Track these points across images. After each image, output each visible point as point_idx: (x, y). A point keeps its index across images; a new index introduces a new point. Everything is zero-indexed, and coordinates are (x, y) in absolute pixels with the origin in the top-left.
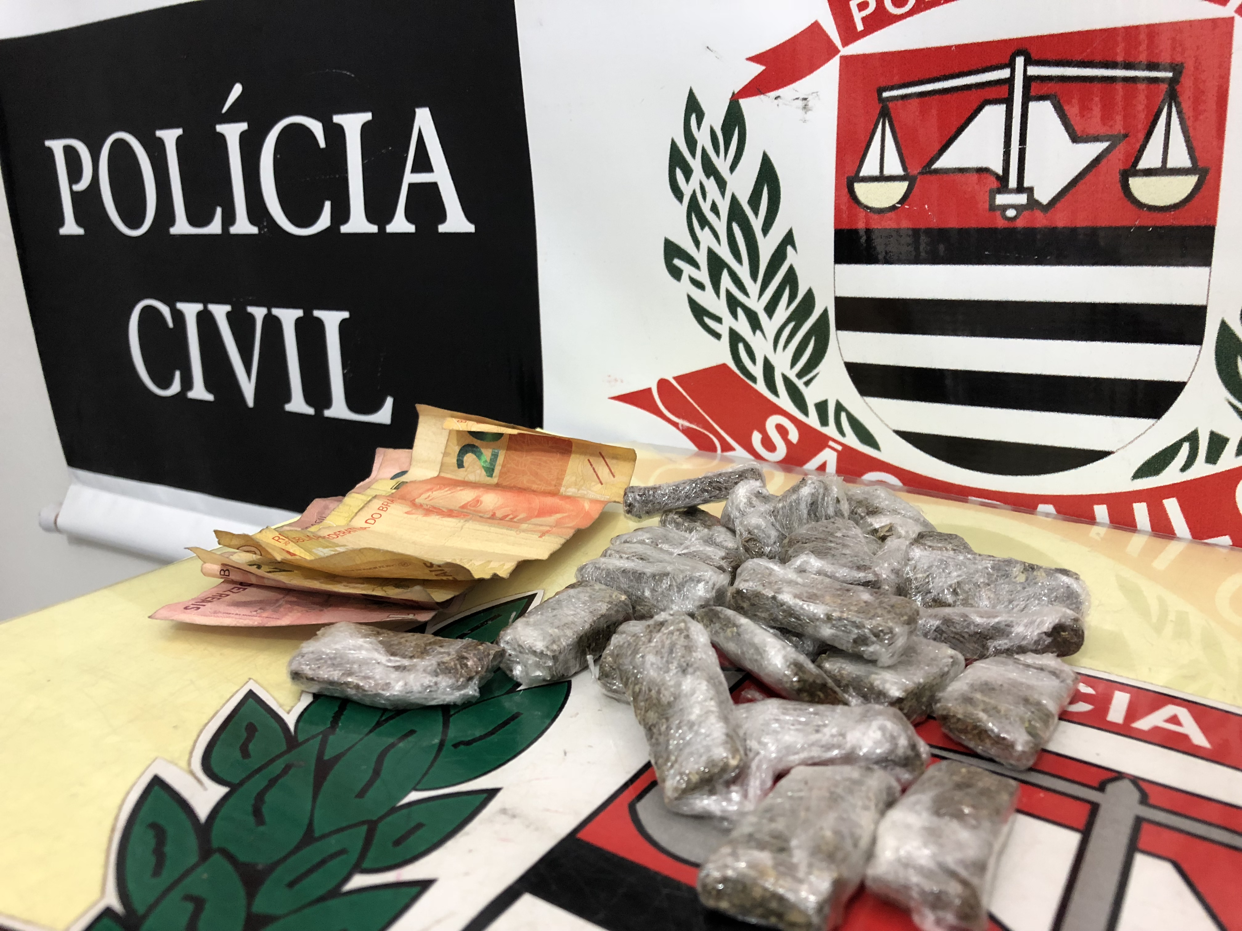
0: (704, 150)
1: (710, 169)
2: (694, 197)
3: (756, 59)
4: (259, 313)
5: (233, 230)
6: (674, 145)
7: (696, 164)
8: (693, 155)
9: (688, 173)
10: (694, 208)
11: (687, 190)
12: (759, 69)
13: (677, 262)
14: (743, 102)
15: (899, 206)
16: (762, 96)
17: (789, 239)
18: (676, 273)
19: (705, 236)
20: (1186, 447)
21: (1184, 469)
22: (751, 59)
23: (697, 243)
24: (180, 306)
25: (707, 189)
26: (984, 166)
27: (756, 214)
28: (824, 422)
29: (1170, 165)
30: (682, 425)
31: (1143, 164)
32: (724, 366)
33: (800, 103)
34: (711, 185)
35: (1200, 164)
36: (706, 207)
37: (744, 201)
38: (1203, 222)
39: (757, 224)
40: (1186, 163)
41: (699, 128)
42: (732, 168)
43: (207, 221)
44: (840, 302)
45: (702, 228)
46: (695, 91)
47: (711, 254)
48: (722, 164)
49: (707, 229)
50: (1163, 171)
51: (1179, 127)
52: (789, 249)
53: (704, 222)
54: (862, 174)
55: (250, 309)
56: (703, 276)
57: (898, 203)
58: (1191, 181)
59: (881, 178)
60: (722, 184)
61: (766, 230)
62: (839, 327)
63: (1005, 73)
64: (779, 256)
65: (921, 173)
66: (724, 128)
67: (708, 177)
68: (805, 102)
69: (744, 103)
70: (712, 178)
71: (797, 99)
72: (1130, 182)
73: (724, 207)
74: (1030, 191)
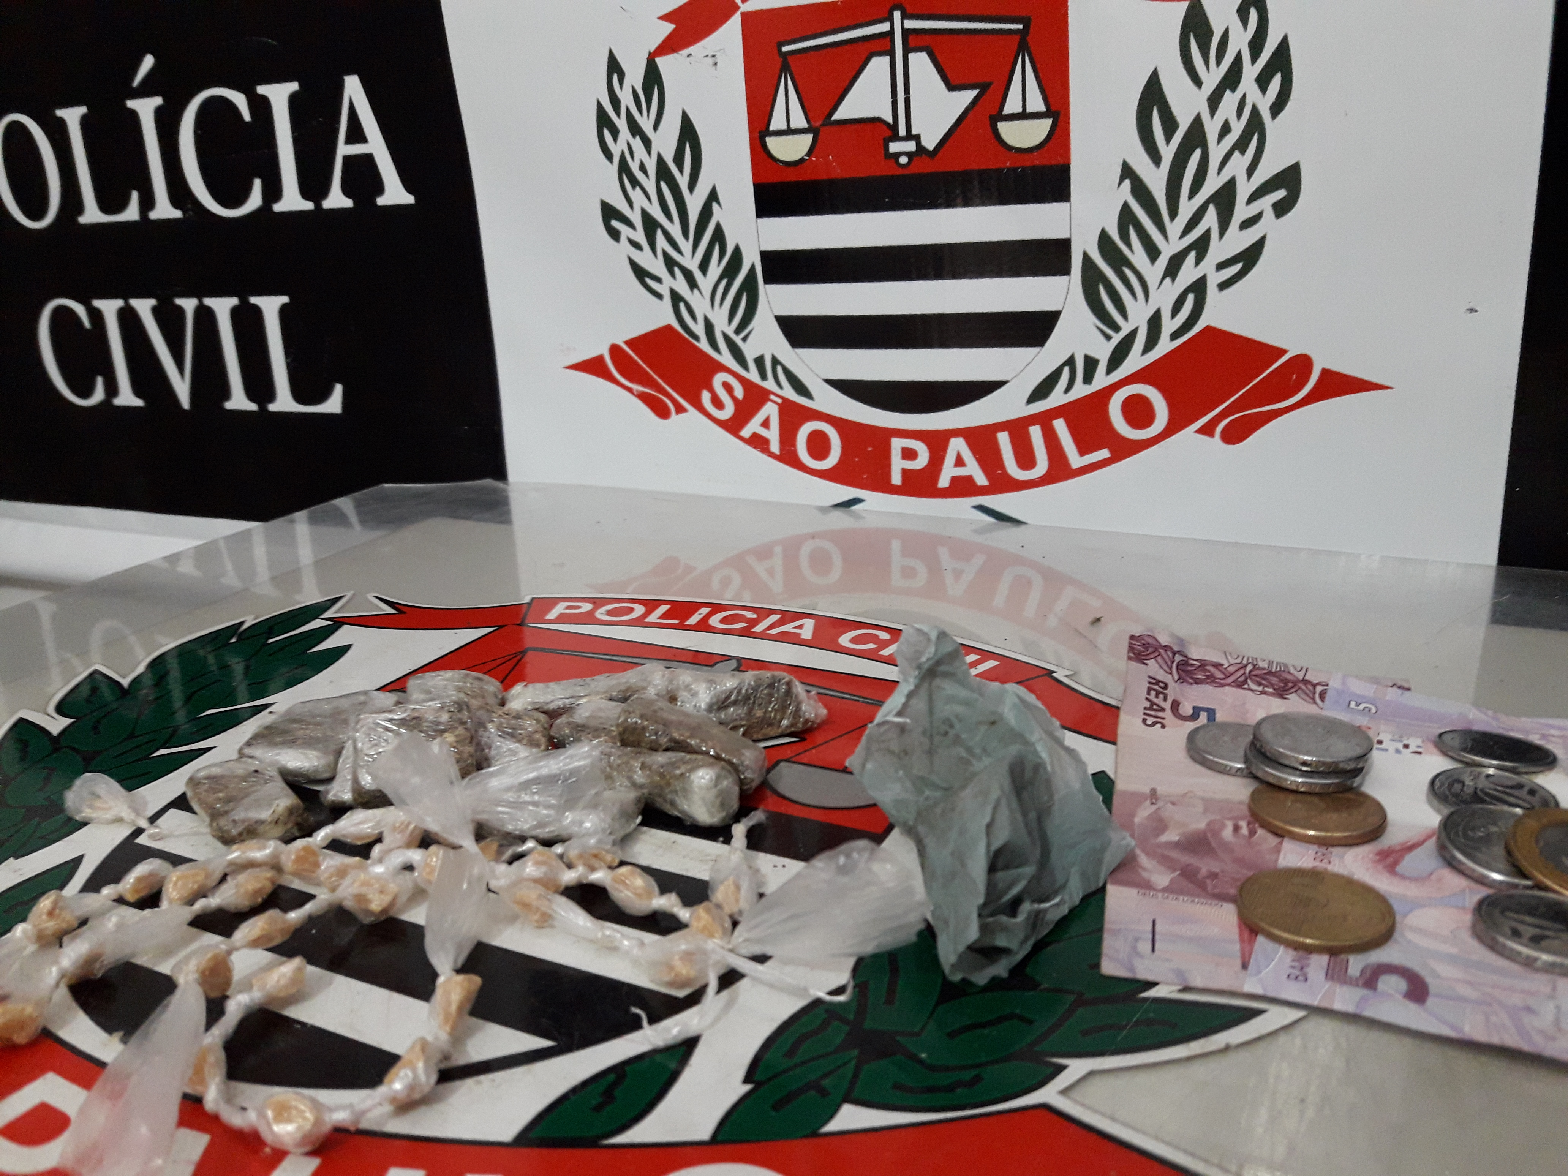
0: (628, 110)
1: (635, 129)
2: (623, 158)
3: (666, 18)
4: (188, 305)
5: (153, 215)
6: (599, 105)
7: (621, 123)
8: (618, 115)
9: (615, 133)
10: (624, 168)
11: (616, 149)
12: (669, 27)
13: (615, 223)
14: (658, 60)
15: (807, 158)
16: (675, 55)
17: (713, 196)
18: (615, 235)
19: (636, 195)
20: (1066, 370)
21: (1067, 391)
22: (662, 18)
23: (630, 203)
24: (97, 303)
25: (634, 149)
26: (876, 115)
27: (681, 171)
28: (764, 376)
29: (1029, 110)
30: (637, 391)
31: (1008, 110)
32: (669, 328)
33: (710, 61)
34: (637, 144)
35: (1052, 108)
36: (634, 167)
37: (669, 159)
38: (1061, 161)
39: (683, 181)
40: (1042, 108)
41: (621, 87)
42: (656, 127)
43: (121, 205)
44: (765, 256)
45: (634, 187)
46: (614, 51)
47: (645, 215)
48: (646, 123)
49: (638, 188)
50: (1024, 115)
51: (1033, 75)
52: (715, 206)
53: (635, 183)
54: (772, 128)
55: (179, 301)
56: (640, 236)
57: (806, 156)
58: (1047, 123)
59: (789, 131)
60: (647, 143)
61: (692, 186)
62: (768, 280)
63: (885, 27)
64: (706, 214)
65: (822, 125)
66: (644, 88)
67: (634, 136)
68: (714, 58)
69: (660, 61)
70: (638, 138)
71: (707, 56)
72: (999, 126)
73: (651, 166)
74: (917, 138)
